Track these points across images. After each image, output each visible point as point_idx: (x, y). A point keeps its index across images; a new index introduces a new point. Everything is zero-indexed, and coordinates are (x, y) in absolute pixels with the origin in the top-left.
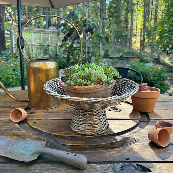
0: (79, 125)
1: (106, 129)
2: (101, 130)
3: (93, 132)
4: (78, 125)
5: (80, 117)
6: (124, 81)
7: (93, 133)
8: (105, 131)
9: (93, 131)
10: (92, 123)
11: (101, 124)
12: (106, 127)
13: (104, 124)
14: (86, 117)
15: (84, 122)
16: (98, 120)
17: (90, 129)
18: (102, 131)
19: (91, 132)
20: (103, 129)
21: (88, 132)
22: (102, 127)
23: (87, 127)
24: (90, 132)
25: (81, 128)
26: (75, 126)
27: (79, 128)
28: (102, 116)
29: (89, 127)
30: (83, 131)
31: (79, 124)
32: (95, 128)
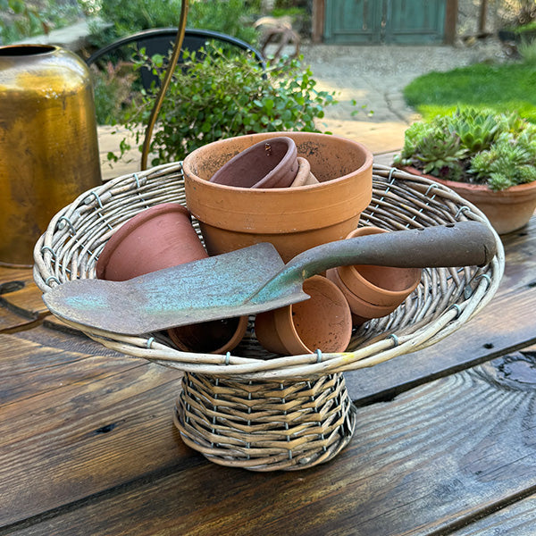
0: (214, 426)
1: (341, 440)
2: (317, 447)
3: (281, 458)
4: (206, 422)
5: (218, 389)
6: (430, 195)
7: (279, 462)
8: (334, 451)
9: (276, 455)
10: (276, 420)
11: (316, 421)
12: (340, 431)
13: (331, 418)
14: (245, 393)
15: (238, 413)
16: (299, 407)
17: (265, 444)
18: (322, 453)
19: (271, 460)
20: (326, 442)
21: (253, 458)
22: (320, 434)
23: (250, 439)
24: (266, 461)
25: (224, 438)
26: (193, 422)
27: (214, 438)
28: (319, 383)
29: (261, 438)
30: (230, 453)
31: (211, 421)
32: (286, 440)
